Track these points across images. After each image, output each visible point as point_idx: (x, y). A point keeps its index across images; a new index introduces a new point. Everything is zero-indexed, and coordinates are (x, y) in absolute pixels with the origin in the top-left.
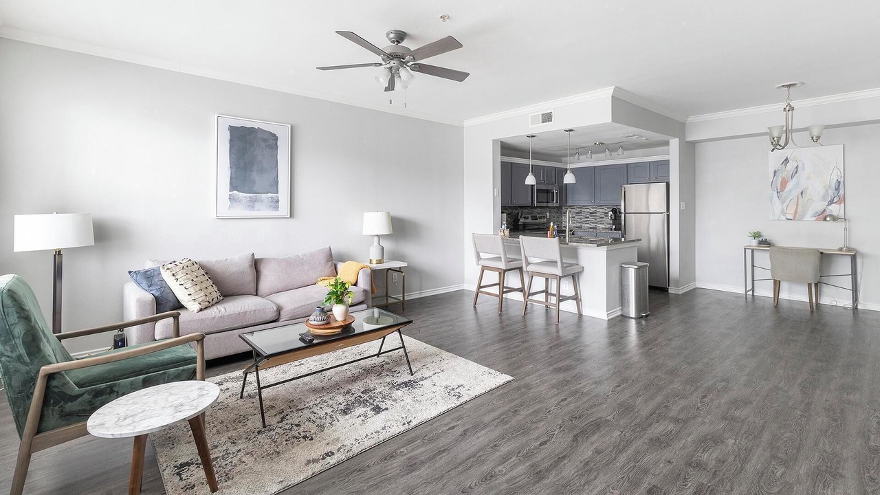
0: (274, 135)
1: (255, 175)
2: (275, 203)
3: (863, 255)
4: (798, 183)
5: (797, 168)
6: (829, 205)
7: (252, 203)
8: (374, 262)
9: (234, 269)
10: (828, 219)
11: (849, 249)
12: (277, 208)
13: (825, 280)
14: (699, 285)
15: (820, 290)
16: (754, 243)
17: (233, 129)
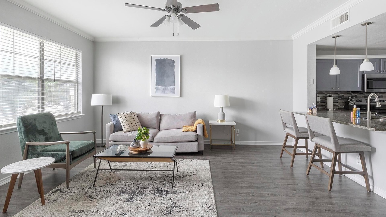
0: (173, 61)
1: (165, 78)
2: (173, 91)
7: (164, 91)
8: (220, 121)
9: (149, 117)
12: (174, 92)
17: (157, 60)
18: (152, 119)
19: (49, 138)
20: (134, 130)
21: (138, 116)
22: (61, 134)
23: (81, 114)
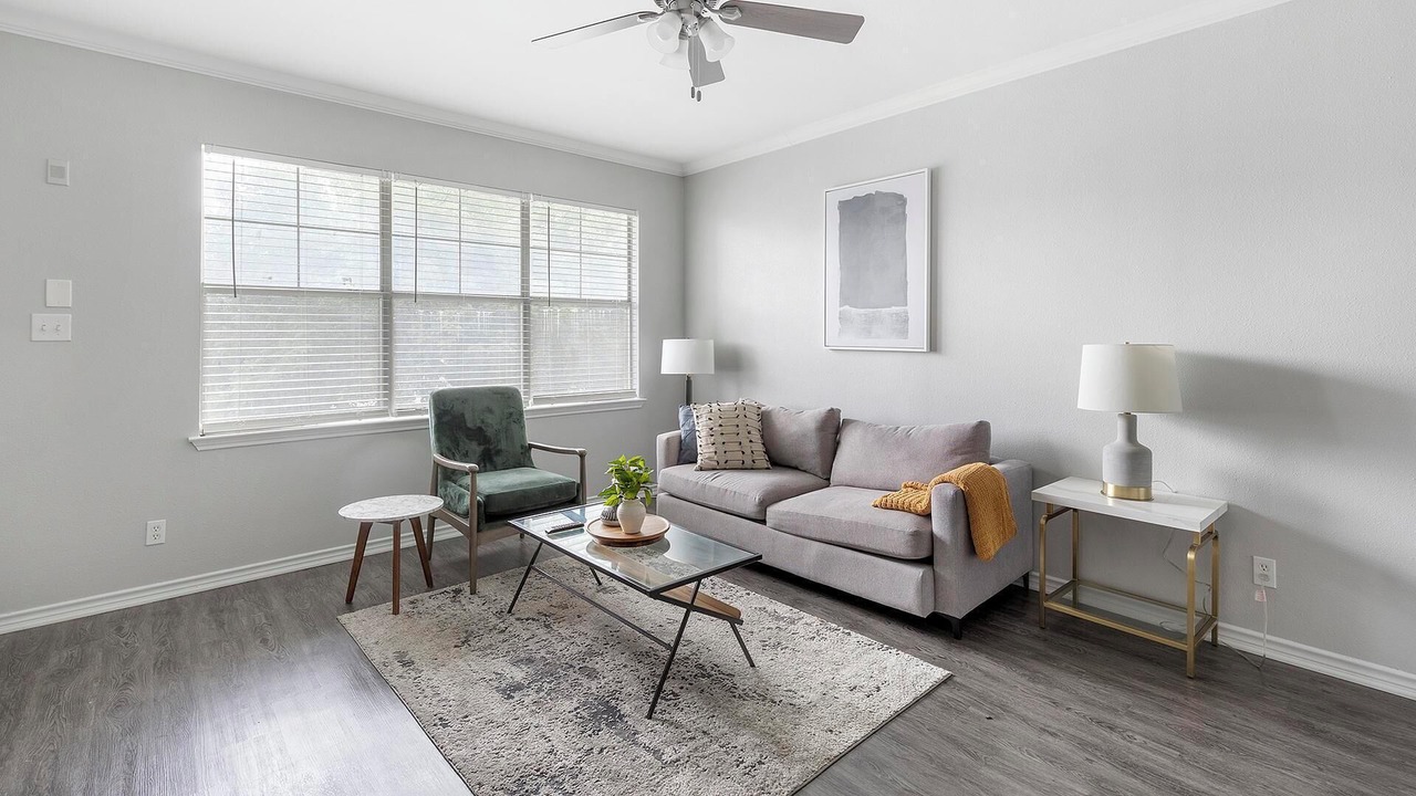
0: (901, 197)
1: (871, 275)
2: (902, 325)
7: (868, 325)
12: (903, 332)
17: (844, 206)
18: (804, 435)
19: (493, 452)
20: (730, 464)
21: (765, 418)
22: (531, 446)
23: (636, 399)
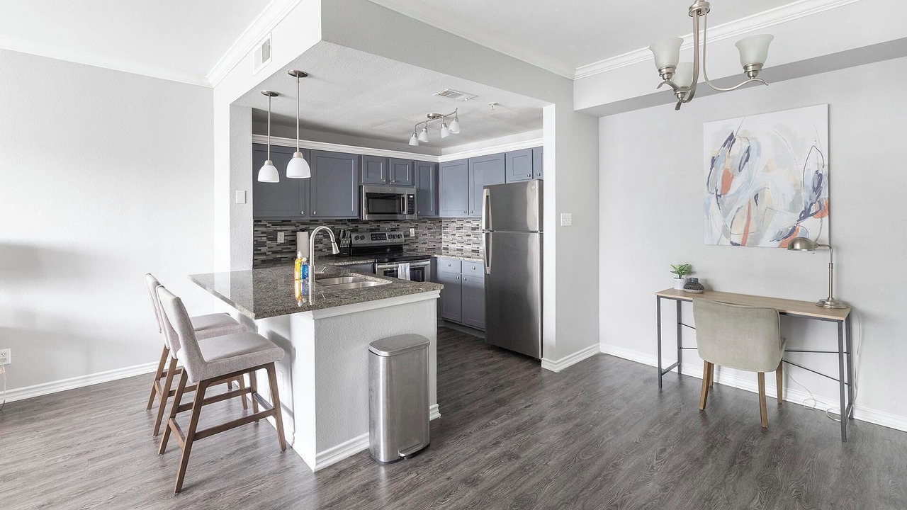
3: (864, 317)
4: (749, 180)
5: (748, 151)
6: (801, 219)
10: (798, 246)
11: (839, 306)
13: (794, 357)
14: (605, 348)
15: (787, 376)
16: (679, 285)
